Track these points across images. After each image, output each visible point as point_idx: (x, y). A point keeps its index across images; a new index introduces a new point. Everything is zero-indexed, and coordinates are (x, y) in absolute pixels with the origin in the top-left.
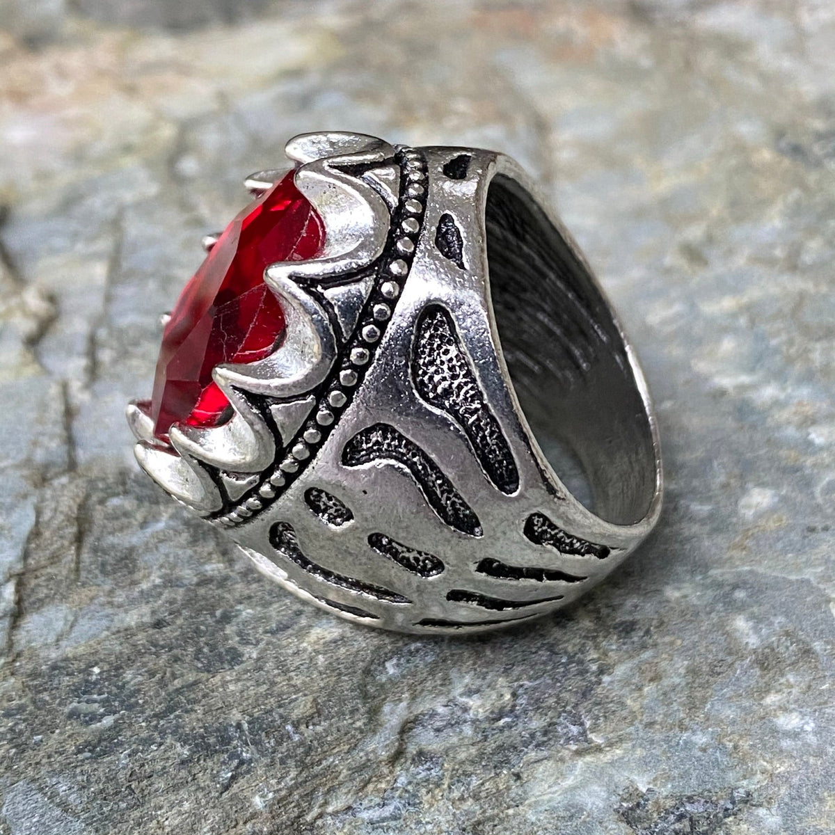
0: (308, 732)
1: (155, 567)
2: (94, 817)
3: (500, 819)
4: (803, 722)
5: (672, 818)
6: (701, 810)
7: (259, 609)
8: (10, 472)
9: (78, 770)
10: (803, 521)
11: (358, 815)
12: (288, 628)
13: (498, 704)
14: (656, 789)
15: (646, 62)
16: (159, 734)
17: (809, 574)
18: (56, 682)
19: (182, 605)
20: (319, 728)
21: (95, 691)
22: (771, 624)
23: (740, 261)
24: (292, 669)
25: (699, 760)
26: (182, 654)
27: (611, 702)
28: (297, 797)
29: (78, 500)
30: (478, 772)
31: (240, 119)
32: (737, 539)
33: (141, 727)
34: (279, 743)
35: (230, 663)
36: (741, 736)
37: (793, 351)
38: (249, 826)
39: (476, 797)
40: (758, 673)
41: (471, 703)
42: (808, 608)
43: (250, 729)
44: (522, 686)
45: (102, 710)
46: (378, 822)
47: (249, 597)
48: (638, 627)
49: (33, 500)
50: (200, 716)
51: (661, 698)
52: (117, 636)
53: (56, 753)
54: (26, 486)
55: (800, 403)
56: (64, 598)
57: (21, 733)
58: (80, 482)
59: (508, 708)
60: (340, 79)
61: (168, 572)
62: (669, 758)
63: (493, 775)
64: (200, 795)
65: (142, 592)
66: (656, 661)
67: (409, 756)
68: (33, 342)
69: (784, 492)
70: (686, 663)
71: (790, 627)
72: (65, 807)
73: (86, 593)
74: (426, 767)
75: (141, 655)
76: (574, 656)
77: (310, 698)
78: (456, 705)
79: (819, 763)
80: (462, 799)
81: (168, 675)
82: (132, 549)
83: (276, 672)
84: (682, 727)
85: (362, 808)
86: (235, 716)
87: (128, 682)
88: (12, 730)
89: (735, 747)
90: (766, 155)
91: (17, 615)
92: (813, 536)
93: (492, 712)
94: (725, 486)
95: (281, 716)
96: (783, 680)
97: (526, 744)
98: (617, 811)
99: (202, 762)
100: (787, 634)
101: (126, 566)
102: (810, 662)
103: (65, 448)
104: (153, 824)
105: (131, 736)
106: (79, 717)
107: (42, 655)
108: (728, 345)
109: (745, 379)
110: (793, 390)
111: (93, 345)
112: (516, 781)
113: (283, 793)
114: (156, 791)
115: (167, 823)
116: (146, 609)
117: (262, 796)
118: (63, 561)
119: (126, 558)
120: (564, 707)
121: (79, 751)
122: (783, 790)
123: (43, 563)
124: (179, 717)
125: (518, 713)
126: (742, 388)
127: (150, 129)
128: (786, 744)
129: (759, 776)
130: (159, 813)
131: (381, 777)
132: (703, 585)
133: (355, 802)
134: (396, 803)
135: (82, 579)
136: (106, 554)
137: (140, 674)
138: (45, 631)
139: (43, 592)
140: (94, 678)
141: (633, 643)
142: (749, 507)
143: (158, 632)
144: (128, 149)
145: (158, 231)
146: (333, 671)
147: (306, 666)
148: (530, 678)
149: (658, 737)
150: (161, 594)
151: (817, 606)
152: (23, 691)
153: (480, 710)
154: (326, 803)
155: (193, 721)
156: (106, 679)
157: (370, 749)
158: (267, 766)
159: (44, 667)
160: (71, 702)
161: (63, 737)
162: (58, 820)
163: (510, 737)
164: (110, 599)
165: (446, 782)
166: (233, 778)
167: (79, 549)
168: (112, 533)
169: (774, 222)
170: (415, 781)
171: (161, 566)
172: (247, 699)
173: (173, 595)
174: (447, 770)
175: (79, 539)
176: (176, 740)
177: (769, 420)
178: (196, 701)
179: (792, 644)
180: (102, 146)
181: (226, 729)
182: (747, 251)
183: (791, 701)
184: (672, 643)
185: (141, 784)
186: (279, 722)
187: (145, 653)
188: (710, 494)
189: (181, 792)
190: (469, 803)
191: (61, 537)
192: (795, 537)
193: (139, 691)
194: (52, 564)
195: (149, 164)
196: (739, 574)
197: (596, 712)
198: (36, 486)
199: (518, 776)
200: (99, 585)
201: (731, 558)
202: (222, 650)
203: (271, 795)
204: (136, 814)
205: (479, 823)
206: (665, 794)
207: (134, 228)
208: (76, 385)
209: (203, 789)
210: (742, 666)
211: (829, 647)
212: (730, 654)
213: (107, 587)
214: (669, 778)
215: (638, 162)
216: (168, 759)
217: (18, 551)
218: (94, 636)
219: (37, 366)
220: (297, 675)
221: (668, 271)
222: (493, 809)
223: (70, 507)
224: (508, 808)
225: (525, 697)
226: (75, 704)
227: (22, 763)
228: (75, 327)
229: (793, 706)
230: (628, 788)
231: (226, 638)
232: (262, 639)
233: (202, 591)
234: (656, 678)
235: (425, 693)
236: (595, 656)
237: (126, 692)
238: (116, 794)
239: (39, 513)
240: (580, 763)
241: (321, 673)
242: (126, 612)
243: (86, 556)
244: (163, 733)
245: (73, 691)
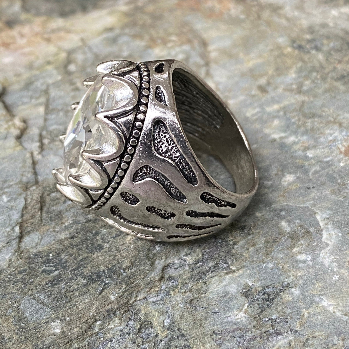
0: (129, 272)
1: (70, 217)
2: (53, 306)
3: (199, 298)
4: (307, 257)
5: (261, 294)
6: (271, 290)
7: (108, 230)
8: (14, 186)
9: (47, 291)
10: (305, 185)
11: (148, 300)
12: (119, 236)
13: (197, 258)
14: (255, 284)
15: (242, 17)
16: (75, 276)
17: (308, 204)
18: (37, 260)
19: (81, 230)
20: (133, 270)
21: (51, 262)
22: (295, 223)
23: (280, 90)
24: (121, 250)
25: (270, 273)
26: (82, 248)
27: (238, 255)
28: (126, 295)
29: (40, 195)
30: (191, 282)
31: (90, 49)
32: (281, 194)
33: (69, 274)
34: (119, 276)
35: (99, 250)
36: (285, 264)
37: (300, 123)
38: (109, 306)
39: (190, 291)
40: (290, 241)
41: (187, 258)
42: (308, 216)
43: (108, 272)
44: (205, 251)
45: (54, 269)
46: (156, 302)
47: (105, 226)
48: (246, 227)
49: (23, 196)
50: (89, 269)
51: (256, 252)
52: (58, 242)
53: (38, 285)
54: (20, 191)
55: (303, 143)
56: (37, 230)
57: (25, 279)
58: (40, 188)
59: (201, 259)
60: (127, 31)
61: (75, 219)
62: (259, 273)
63: (196, 283)
64: (91, 296)
65: (65, 226)
66: (253, 239)
67: (166, 278)
68: (19, 138)
69: (298, 175)
70: (264, 239)
71: (301, 224)
72: (43, 304)
73: (45, 228)
74: (172, 282)
75: (67, 249)
76: (224, 240)
77: (129, 260)
78: (182, 259)
79: (313, 271)
80: (185, 292)
81: (77, 255)
82: (60, 211)
83: (116, 251)
84: (264, 262)
85: (150, 297)
86: (102, 268)
87: (63, 259)
88: (22, 278)
89: (283, 268)
90: (289, 49)
91: (21, 237)
92: (309, 191)
93: (195, 261)
94: (276, 174)
95: (119, 267)
96: (299, 243)
97: (208, 272)
98: (241, 293)
99: (91, 285)
100: (300, 226)
101: (59, 217)
102: (309, 235)
103: (34, 176)
104: (75, 307)
105: (65, 278)
106: (46, 272)
107: (31, 251)
108: (276, 122)
109: (283, 135)
110: (301, 138)
111: (41, 138)
112: (204, 285)
113: (121, 294)
114: (75, 296)
115: (80, 307)
116: (67, 232)
117: (113, 296)
118: (36, 217)
119: (59, 214)
120: (221, 258)
121: (47, 284)
122: (301, 282)
123: (29, 218)
124: (82, 269)
125: (204, 261)
126: (282, 138)
127: (57, 54)
128: (301, 265)
129: (292, 277)
130: (77, 303)
131: (156, 286)
132: (269, 211)
133: (147, 296)
134: (162, 295)
135: (43, 223)
136: (51, 213)
137: (67, 256)
138: (31, 242)
139: (29, 229)
140: (50, 258)
141: (245, 233)
142: (285, 181)
143: (72, 241)
144: (49, 63)
145: (62, 93)
146: (137, 250)
147: (127, 249)
148: (208, 248)
149: (255, 266)
150: (72, 227)
151: (311, 215)
152: (25, 264)
153: (191, 261)
154: (137, 297)
155: (87, 271)
156: (55, 258)
157: (151, 277)
158: (115, 285)
159: (32, 255)
160: (43, 267)
161: (41, 279)
162: (41, 309)
163: (202, 269)
164: (54, 230)
165: (179, 286)
166: (103, 290)
167: (41, 212)
168: (53, 206)
169: (292, 75)
170: (168, 287)
171: (72, 217)
172: (106, 262)
173: (77, 227)
174: (180, 282)
175: (41, 209)
176: (81, 278)
177: (292, 149)
178: (87, 264)
179: (302, 229)
180: (39, 62)
181: (99, 273)
182: (283, 86)
183: (303, 250)
184: (259, 232)
185: (70, 294)
186: (118, 269)
187: (68, 248)
188: (271, 178)
189: (84, 296)
190: (188, 293)
191: (35, 208)
192: (302, 191)
193: (67, 261)
194: (32, 218)
195: (57, 68)
196: (283, 206)
197: (233, 259)
198: (24, 191)
199: (205, 283)
200: (50, 225)
201: (279, 200)
202: (96, 245)
203: (117, 295)
204: (69, 304)
205: (192, 300)
206: (258, 286)
207: (53, 93)
208: (36, 153)
209: (92, 294)
210: (285, 239)
211: (315, 230)
212: (280, 235)
213: (53, 226)
214: (259, 280)
215: (241, 55)
216: (79, 284)
217: (20, 214)
218: (50, 243)
219: (21, 147)
220: (123, 252)
221: (253, 96)
222: (197, 295)
223: (37, 198)
224: (202, 294)
225: (207, 255)
226: (44, 268)
227: (27, 289)
228: (34, 131)
229: (303, 252)
230: (245, 284)
231: (97, 241)
232: (110, 241)
233: (87, 225)
234: (254, 245)
235: (171, 256)
236: (231, 239)
237: (62, 262)
238: (61, 298)
239: (26, 200)
240: (228, 277)
241: (132, 251)
242: (60, 234)
243: (44, 215)
244: (76, 276)
245: (43, 263)
